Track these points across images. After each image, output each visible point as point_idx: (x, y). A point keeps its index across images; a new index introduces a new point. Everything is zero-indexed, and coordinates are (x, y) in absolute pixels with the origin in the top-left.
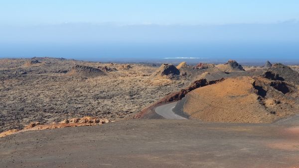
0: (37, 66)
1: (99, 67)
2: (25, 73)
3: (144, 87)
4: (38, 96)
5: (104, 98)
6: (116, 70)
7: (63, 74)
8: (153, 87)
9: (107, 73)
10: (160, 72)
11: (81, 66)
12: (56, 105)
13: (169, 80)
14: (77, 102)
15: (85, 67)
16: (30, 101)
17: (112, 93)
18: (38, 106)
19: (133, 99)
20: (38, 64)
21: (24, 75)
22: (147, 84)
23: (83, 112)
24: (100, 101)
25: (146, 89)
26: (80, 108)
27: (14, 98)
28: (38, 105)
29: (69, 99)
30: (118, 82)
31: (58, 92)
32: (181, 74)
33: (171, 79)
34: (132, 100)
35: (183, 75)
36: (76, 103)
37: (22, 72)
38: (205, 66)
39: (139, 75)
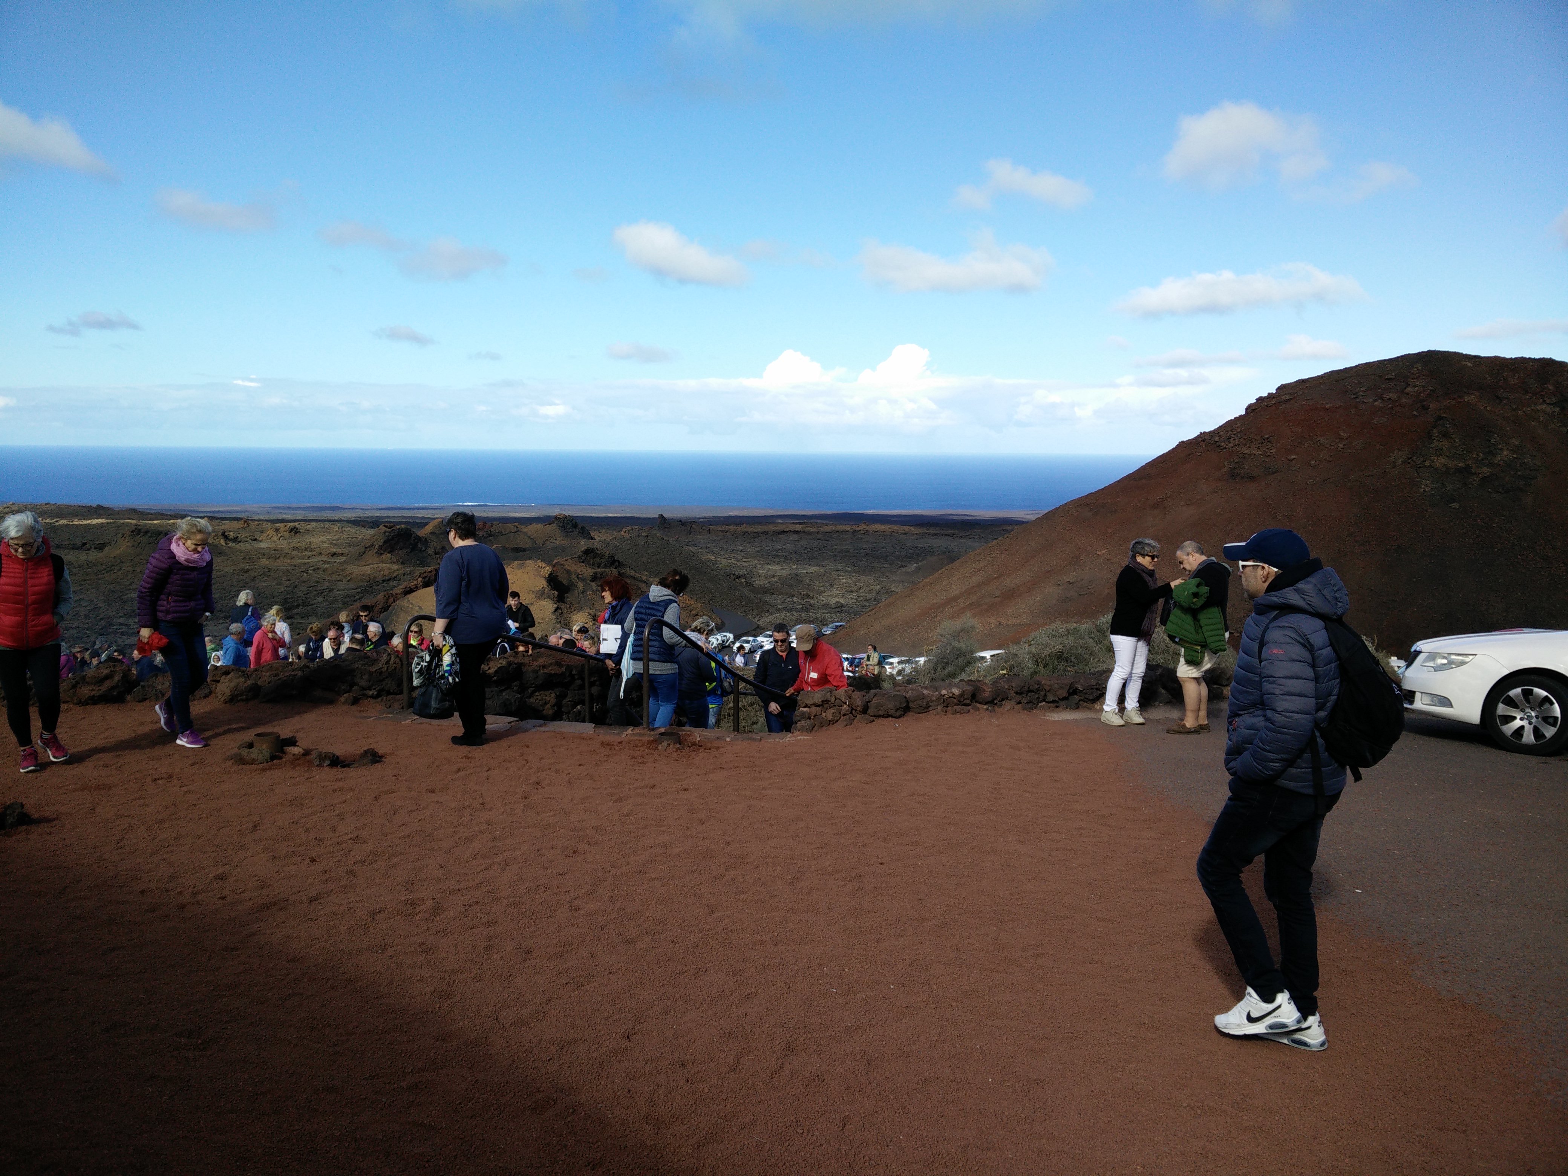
3: (326, 585)
6: (256, 540)
8: (352, 584)
10: (373, 545)
11: (146, 532)
13: (395, 567)
14: (124, 629)
22: (335, 577)
25: (331, 590)
29: (103, 623)
30: (252, 574)
32: (430, 551)
33: (402, 563)
35: (436, 554)
36: (122, 634)
38: (496, 529)
39: (320, 554)
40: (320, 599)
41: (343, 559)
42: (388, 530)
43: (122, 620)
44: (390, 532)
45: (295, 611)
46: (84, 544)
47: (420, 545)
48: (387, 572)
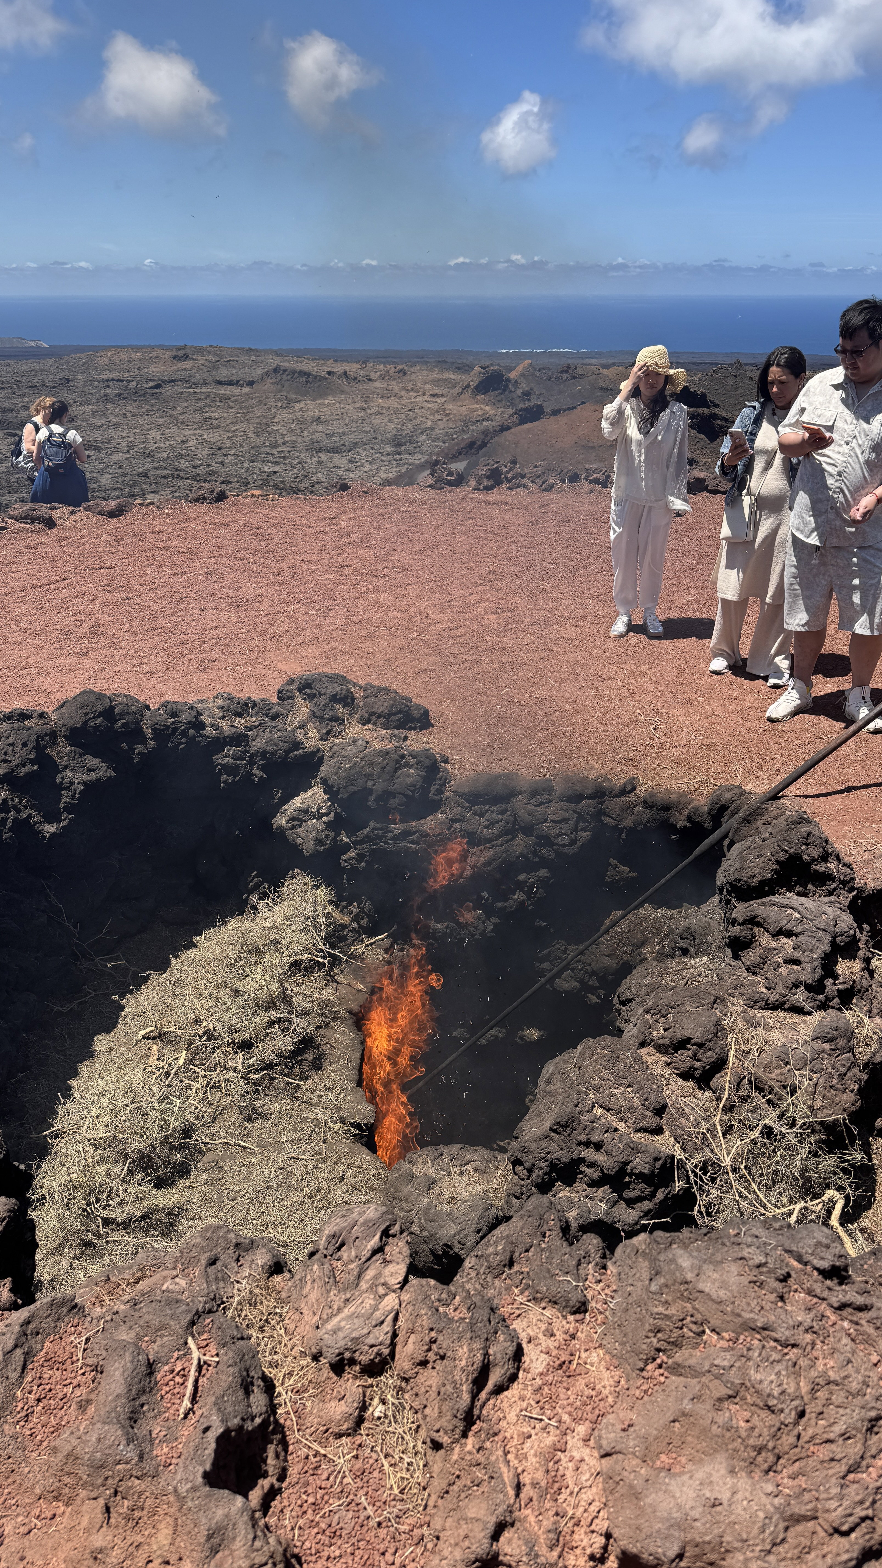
0: (186, 369)
1: (329, 373)
2: (158, 386)
3: (429, 423)
4: (183, 442)
5: (335, 450)
6: (370, 380)
7: (246, 389)
8: (451, 424)
9: (347, 389)
10: (469, 385)
11: (285, 371)
12: (222, 463)
13: (487, 407)
14: (270, 458)
15: (294, 372)
16: (165, 455)
17: (352, 438)
18: (182, 466)
19: (400, 453)
20: (188, 364)
21: (156, 391)
22: (436, 417)
23: (282, 482)
24: (323, 457)
25: (433, 429)
26: (275, 473)
27: (130, 447)
28: (183, 464)
31: (230, 434)
32: (519, 392)
33: (493, 405)
34: (398, 457)
35: (525, 395)
37: (151, 384)
38: (580, 371)
39: (424, 394)
40: (424, 437)
41: (443, 400)
42: (482, 370)
43: (268, 450)
44: (484, 374)
45: (403, 448)
46: (238, 381)
47: (510, 386)
48: (480, 413)
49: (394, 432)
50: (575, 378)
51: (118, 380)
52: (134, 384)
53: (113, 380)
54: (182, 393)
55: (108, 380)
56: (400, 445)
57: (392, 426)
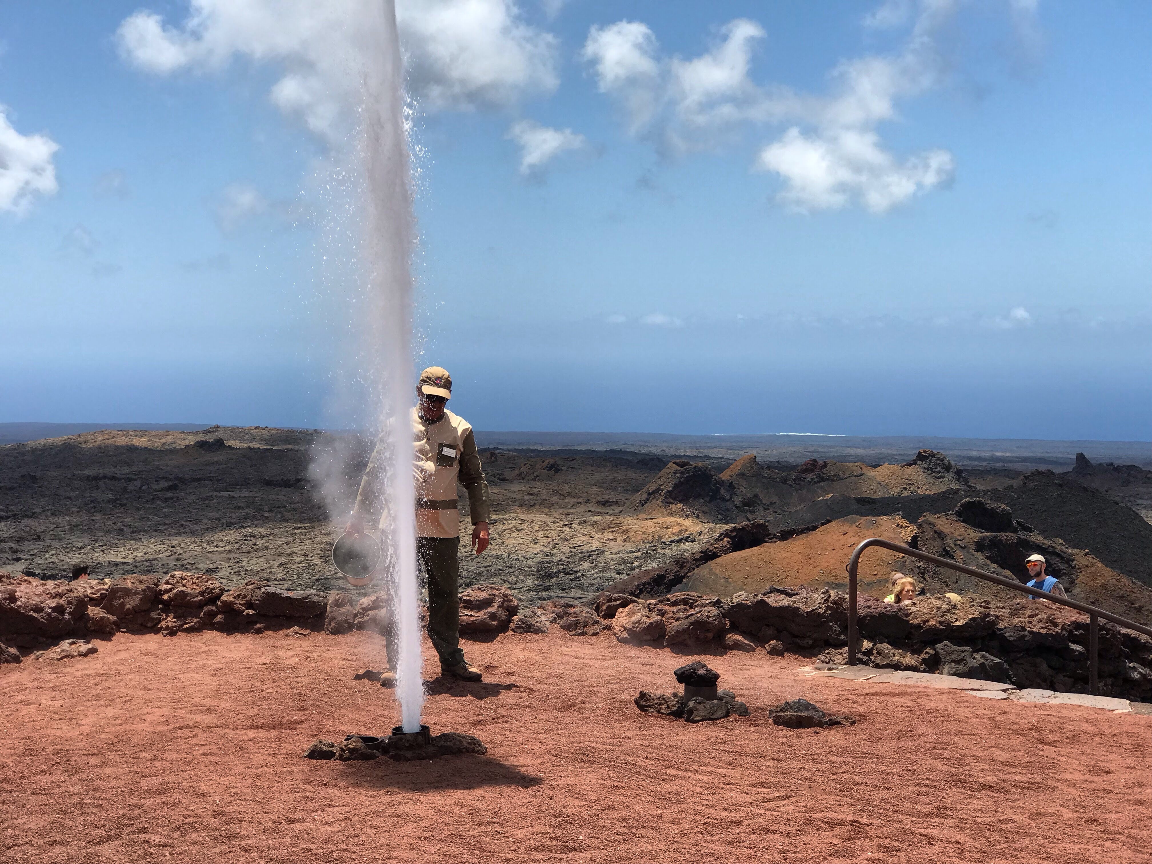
0: (218, 463)
2: (174, 487)
3: (595, 545)
8: (630, 547)
10: (659, 490)
13: (688, 522)
19: (547, 589)
20: (223, 456)
21: (169, 495)
22: (606, 534)
25: (601, 553)
31: (283, 560)
33: (698, 517)
34: (544, 594)
37: (164, 484)
38: (830, 470)
39: (588, 501)
40: (586, 565)
42: (679, 468)
44: (682, 473)
47: (722, 491)
48: (676, 530)
49: (540, 558)
50: (823, 480)
51: (113, 478)
52: (138, 483)
53: (105, 477)
54: (210, 498)
55: (96, 478)
56: (549, 576)
57: (537, 548)
